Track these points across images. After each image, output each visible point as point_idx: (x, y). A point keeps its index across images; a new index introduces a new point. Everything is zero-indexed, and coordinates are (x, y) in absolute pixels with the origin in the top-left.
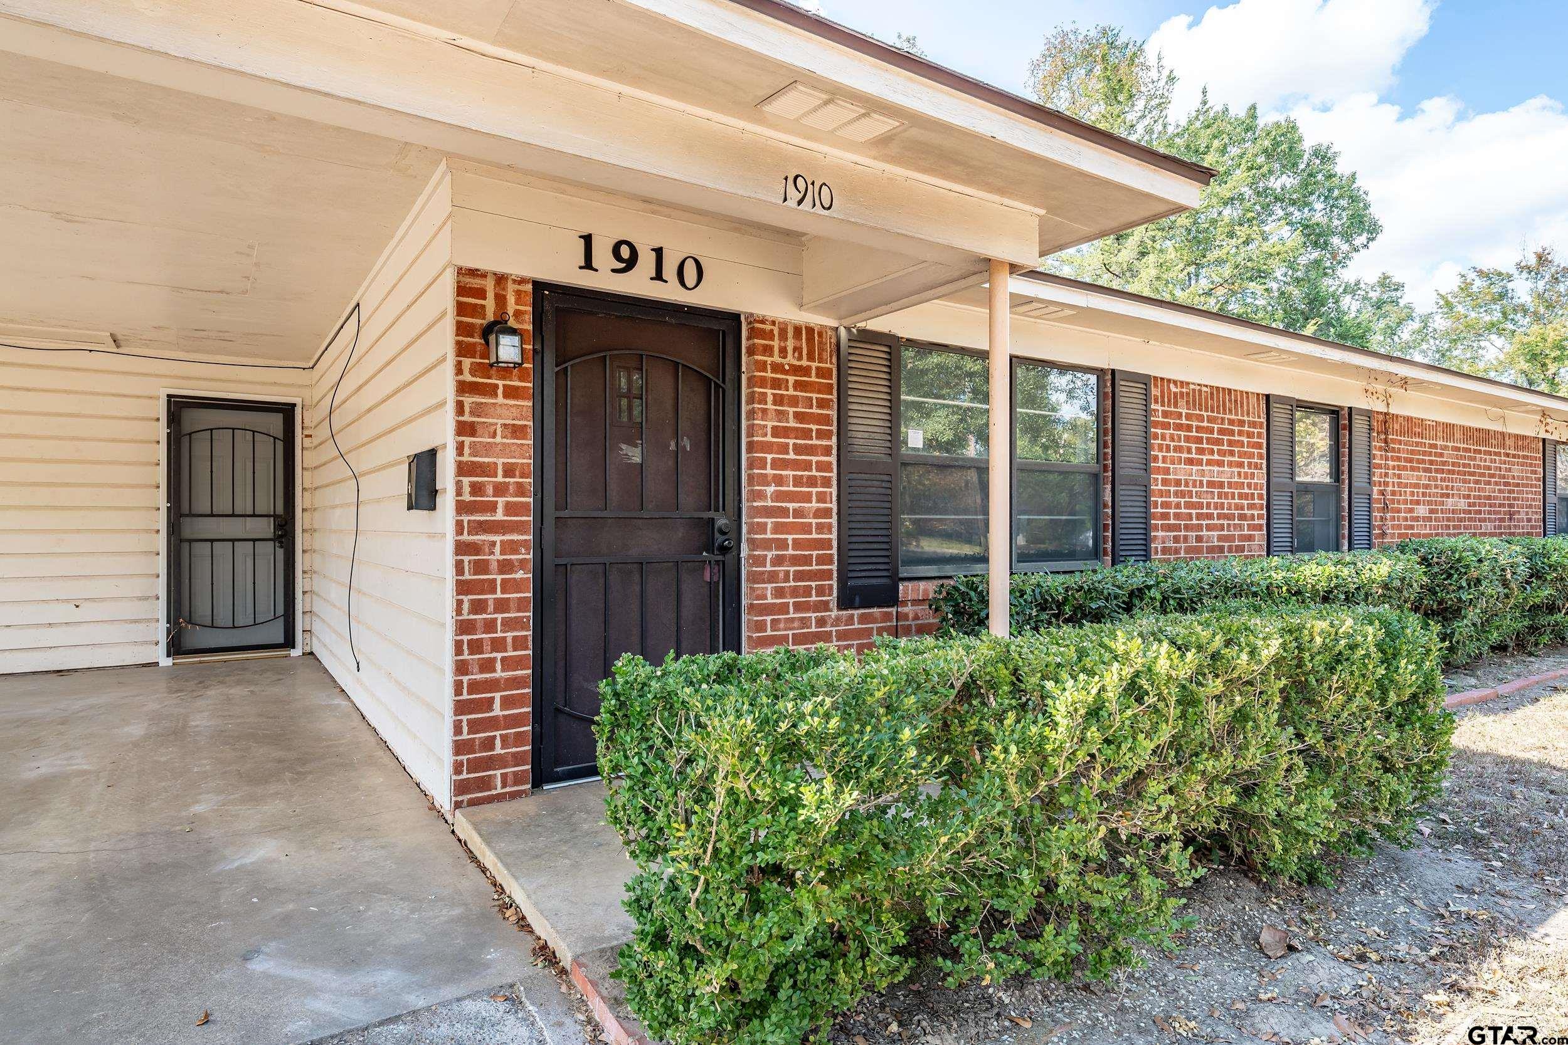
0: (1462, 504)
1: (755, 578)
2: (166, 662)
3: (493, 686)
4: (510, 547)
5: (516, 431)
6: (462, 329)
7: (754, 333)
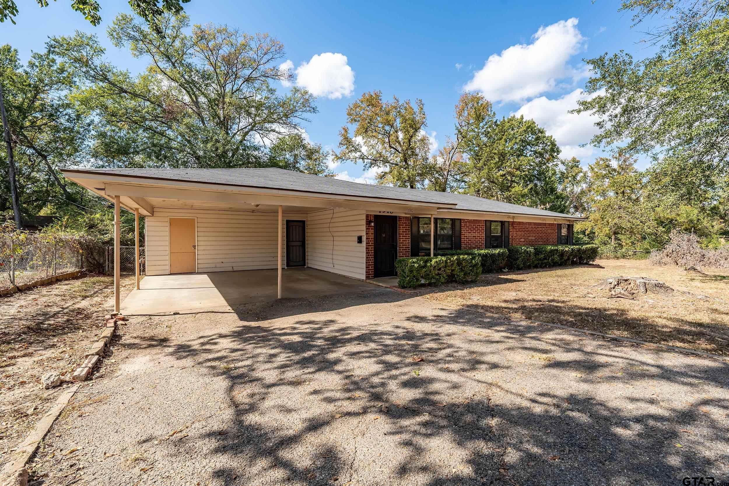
0: (534, 238)
1: (399, 252)
2: (286, 268)
3: (370, 265)
4: (372, 248)
5: (372, 234)
6: (367, 222)
7: (399, 218)
